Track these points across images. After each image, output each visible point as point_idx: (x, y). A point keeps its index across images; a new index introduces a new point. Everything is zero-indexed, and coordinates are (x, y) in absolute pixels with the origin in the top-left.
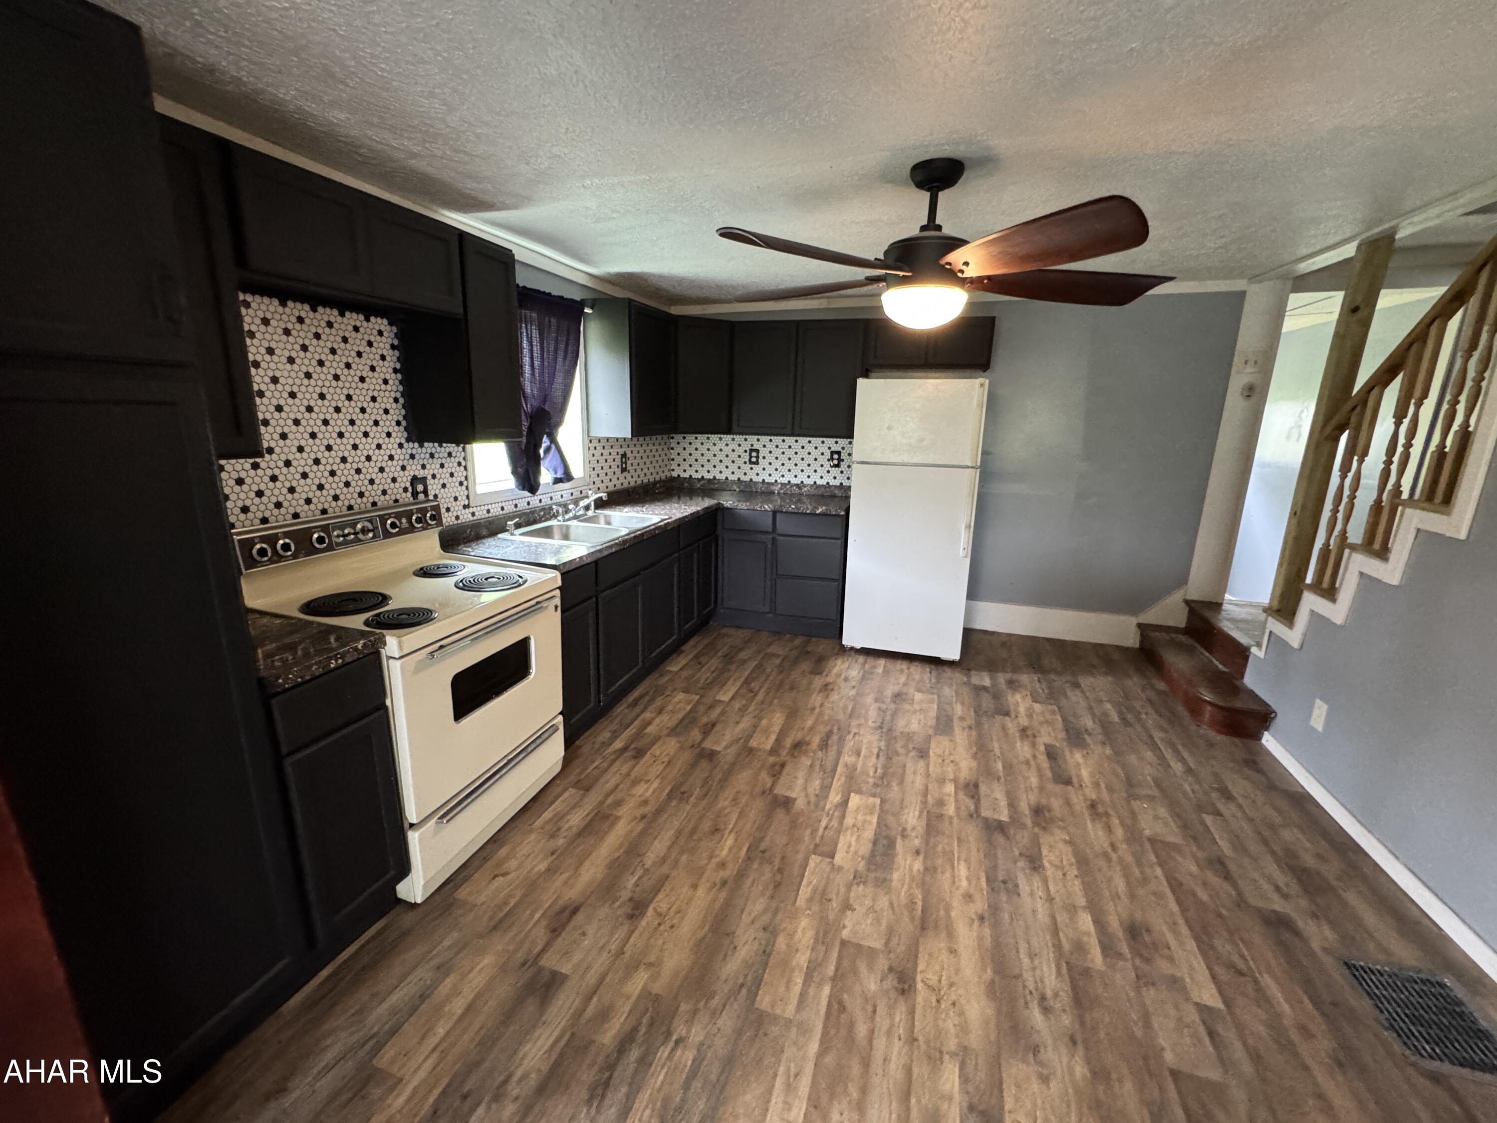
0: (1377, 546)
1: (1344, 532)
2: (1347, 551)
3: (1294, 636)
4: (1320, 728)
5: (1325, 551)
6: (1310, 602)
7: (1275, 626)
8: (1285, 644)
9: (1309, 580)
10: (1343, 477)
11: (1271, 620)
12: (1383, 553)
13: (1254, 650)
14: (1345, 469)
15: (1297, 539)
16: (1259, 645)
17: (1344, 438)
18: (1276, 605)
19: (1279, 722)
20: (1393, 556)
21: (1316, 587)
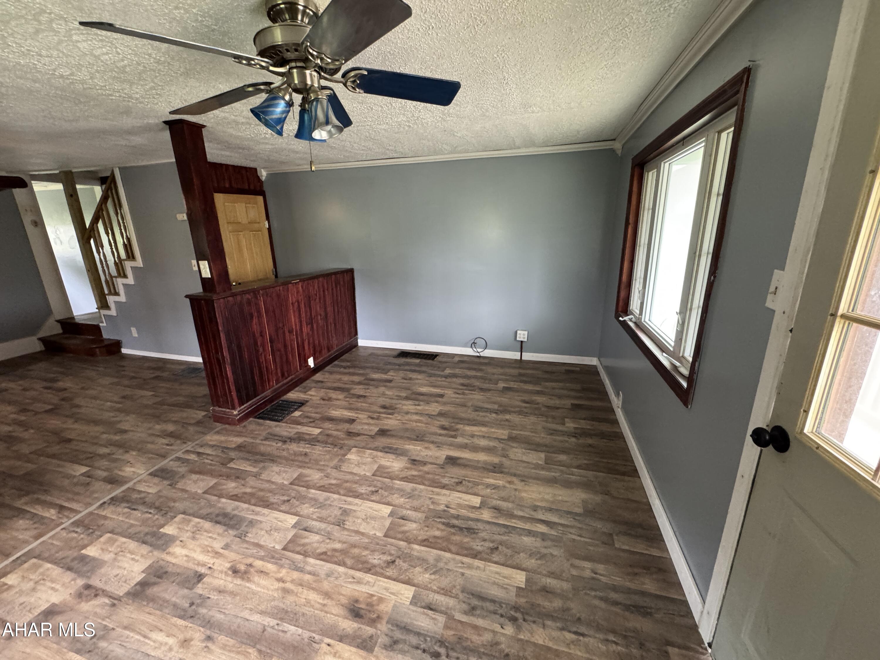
0: (122, 275)
1: (109, 273)
2: (114, 279)
3: (113, 312)
4: (137, 336)
5: (107, 282)
6: (111, 300)
7: (104, 312)
8: (111, 316)
9: (106, 292)
10: (99, 255)
11: (101, 311)
12: (125, 276)
13: (101, 324)
14: (98, 252)
15: (95, 280)
16: (102, 322)
17: (92, 241)
18: (99, 305)
19: (124, 341)
20: (129, 276)
21: (110, 293)
